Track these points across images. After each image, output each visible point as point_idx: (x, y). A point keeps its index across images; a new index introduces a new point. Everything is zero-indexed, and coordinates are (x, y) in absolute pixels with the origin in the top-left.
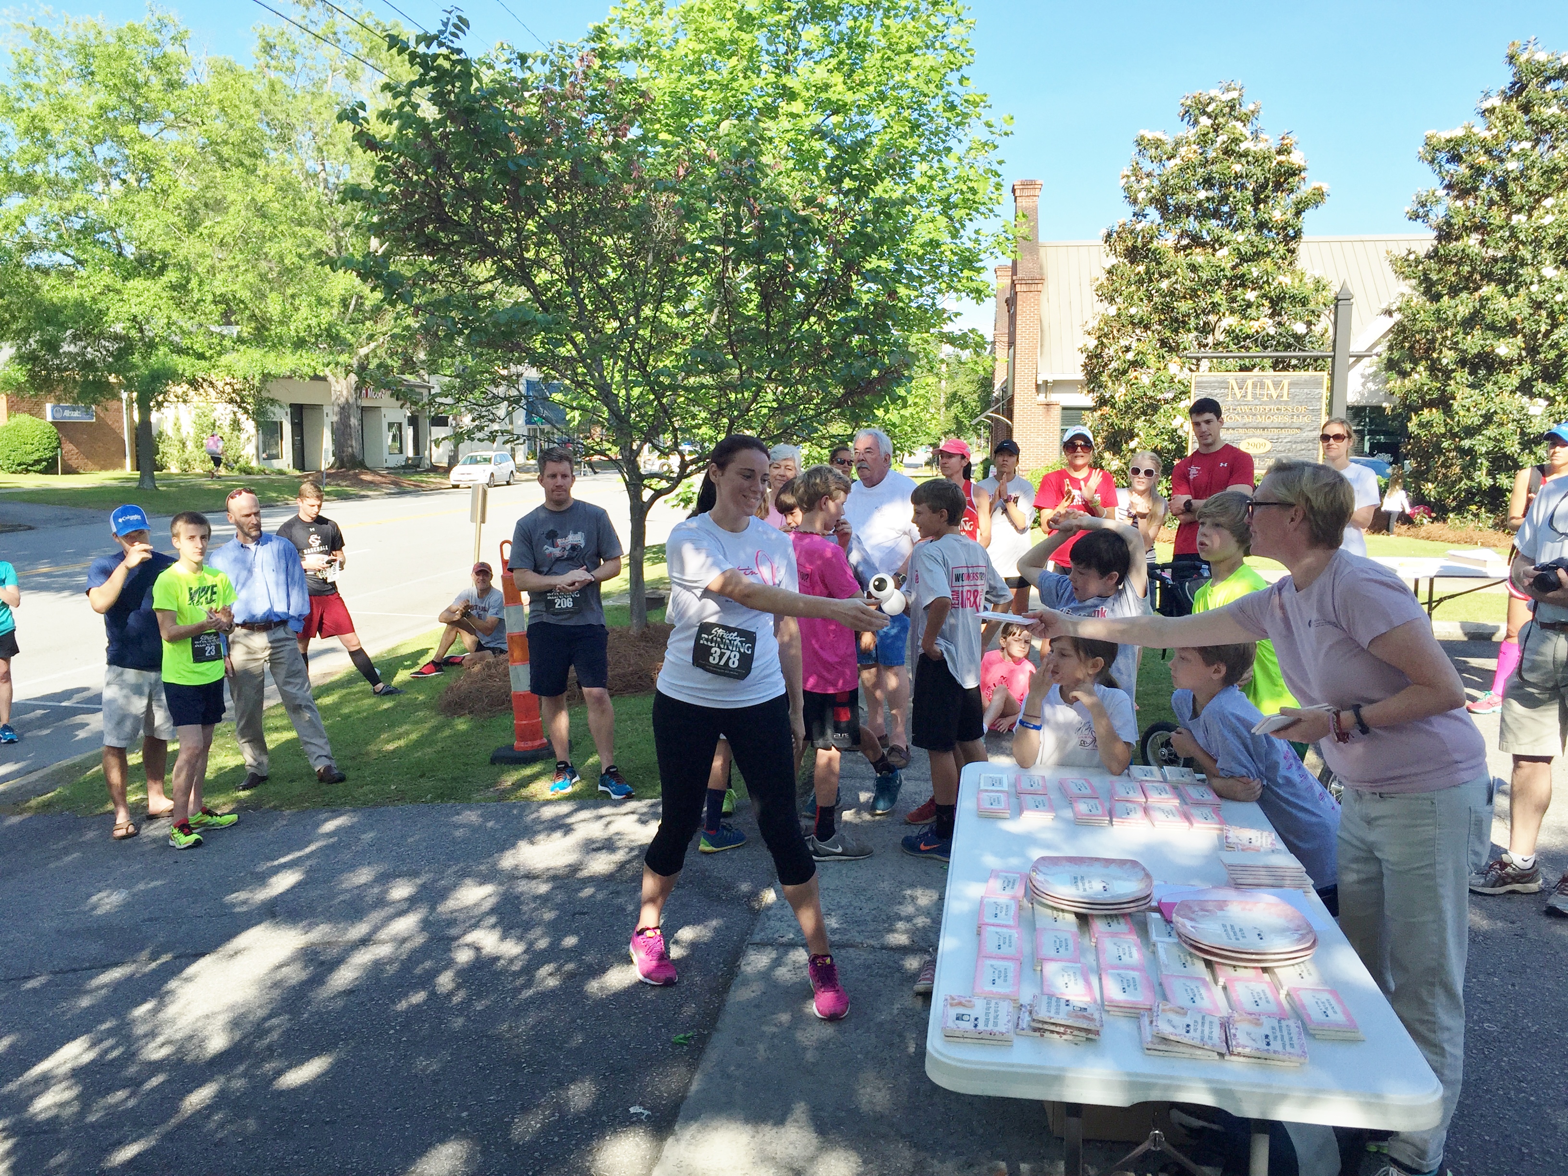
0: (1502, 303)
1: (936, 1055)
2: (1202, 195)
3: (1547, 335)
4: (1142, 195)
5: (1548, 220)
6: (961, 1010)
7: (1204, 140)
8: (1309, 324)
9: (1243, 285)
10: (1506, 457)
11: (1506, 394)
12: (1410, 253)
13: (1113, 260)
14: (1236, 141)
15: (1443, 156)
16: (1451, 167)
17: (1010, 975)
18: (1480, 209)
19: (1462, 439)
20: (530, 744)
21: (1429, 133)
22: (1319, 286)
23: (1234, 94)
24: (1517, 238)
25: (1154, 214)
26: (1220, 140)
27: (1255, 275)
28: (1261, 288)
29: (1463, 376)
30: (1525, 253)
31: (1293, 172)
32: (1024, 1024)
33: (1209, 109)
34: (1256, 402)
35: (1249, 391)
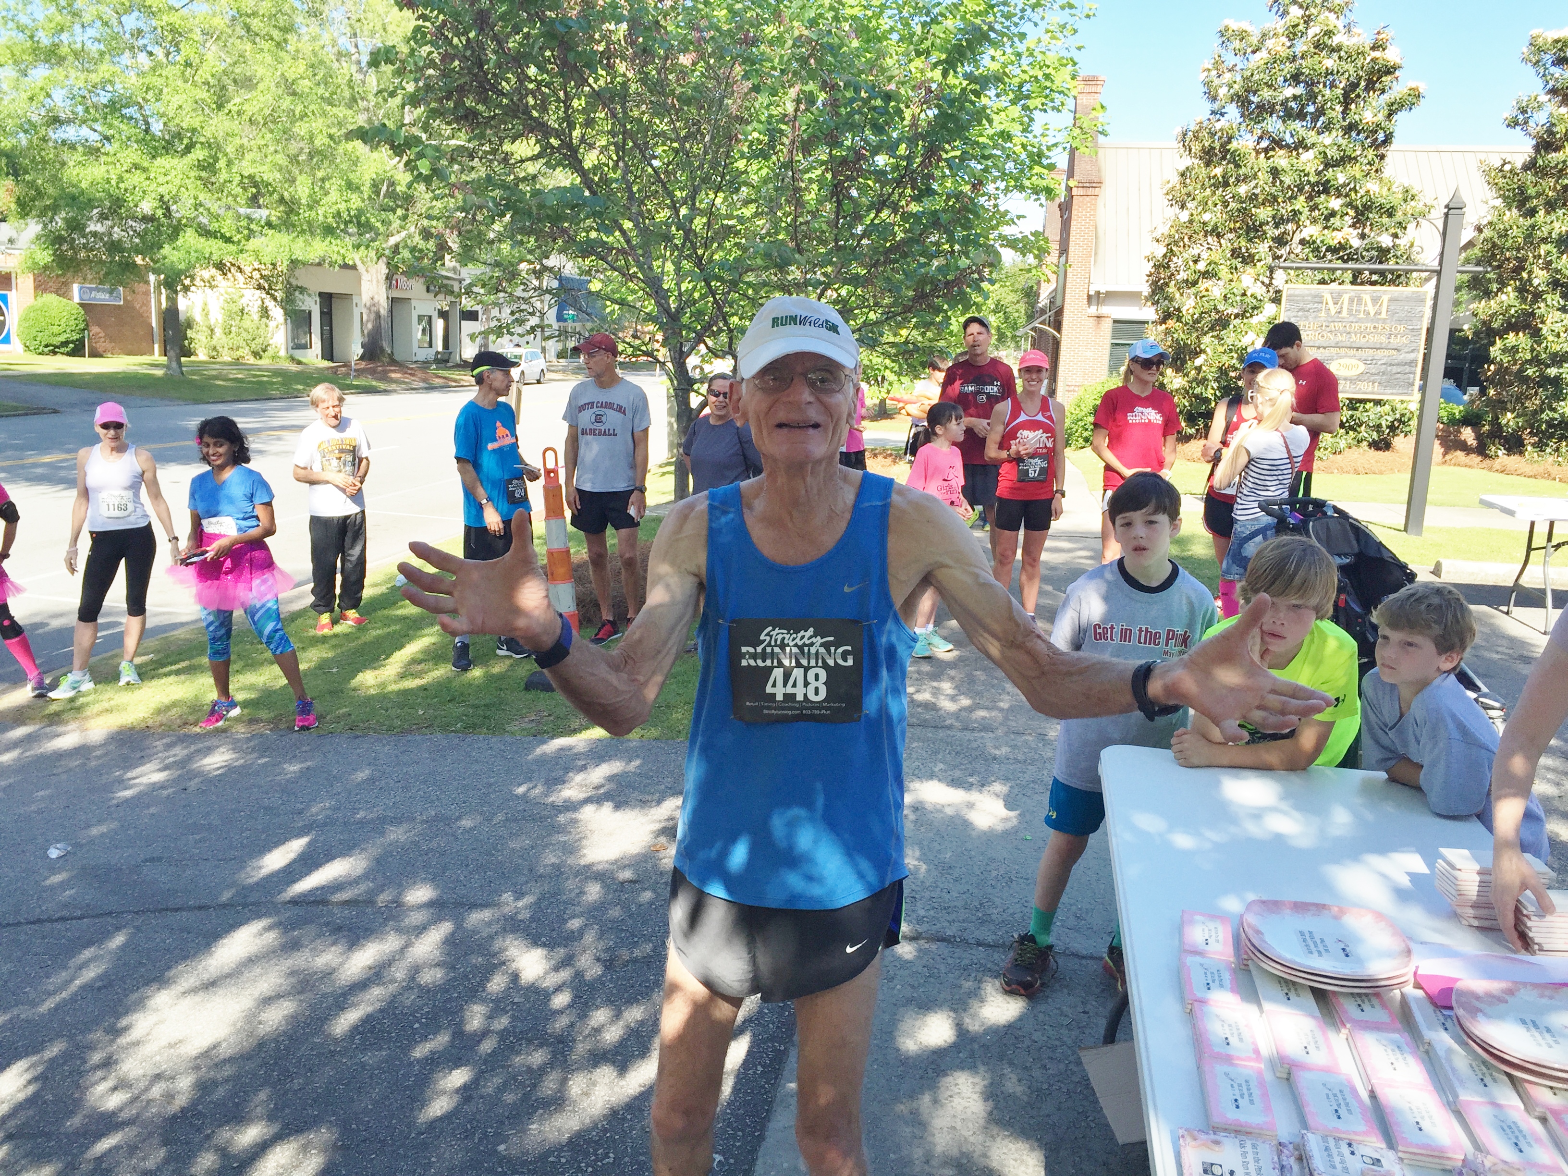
2: (1289, 92)
4: (1223, 91)
6: (1208, 1157)
7: (1293, 34)
8: (1395, 236)
9: (1326, 191)
12: (1505, 163)
13: (1187, 161)
14: (1329, 33)
15: (1548, 58)
16: (1557, 71)
19: (1548, 366)
21: (1535, 32)
22: (1408, 196)
25: (1233, 112)
26: (1311, 32)
27: (1341, 181)
28: (1347, 195)
29: (1554, 299)
31: (1390, 70)
34: (1352, 319)
35: (1345, 306)
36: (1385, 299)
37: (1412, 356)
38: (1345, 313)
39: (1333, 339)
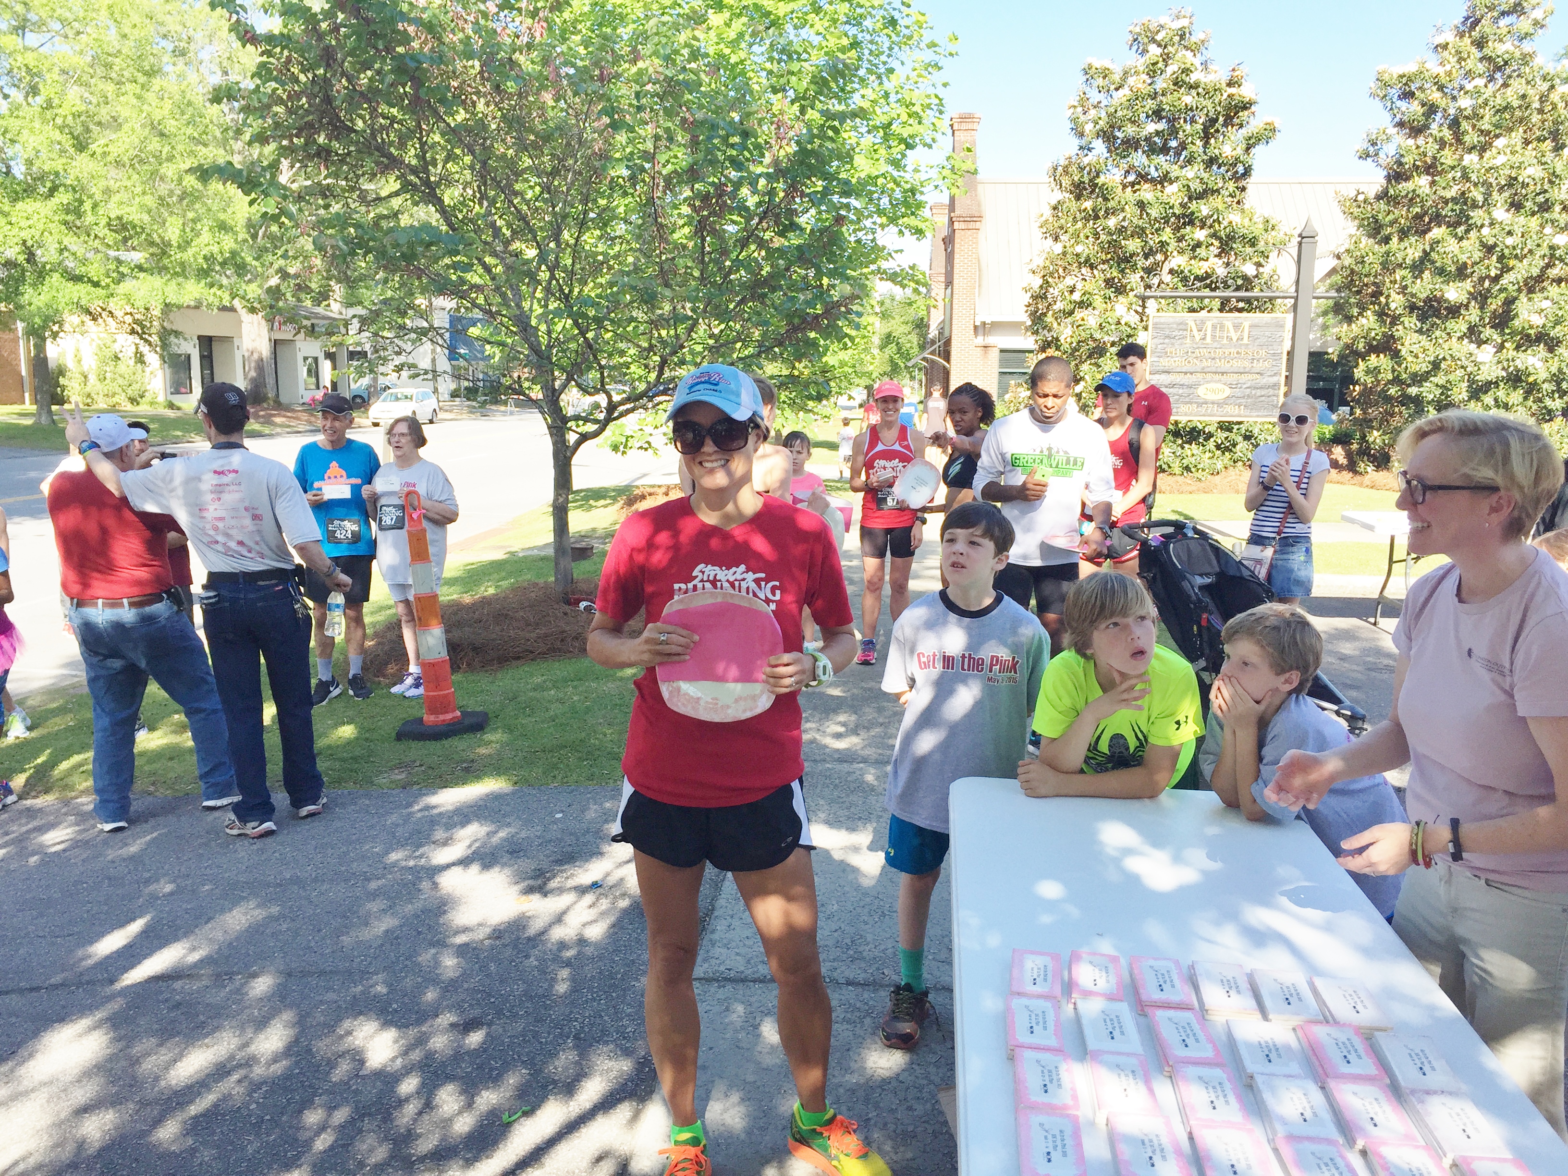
0: (1451, 246)
2: (1151, 127)
3: (1496, 279)
4: (1089, 128)
5: (1500, 160)
7: (1153, 71)
8: (1259, 265)
9: (1191, 223)
11: (1454, 339)
12: (1359, 194)
13: (1058, 196)
14: (1186, 71)
15: (1394, 92)
16: (1403, 105)
18: (1432, 148)
19: (1409, 386)
20: (442, 717)
21: (1381, 68)
22: (1269, 226)
23: (1184, 22)
24: (1468, 180)
25: (1099, 146)
26: (1170, 70)
27: (1204, 213)
28: (1211, 227)
29: (1411, 321)
30: (1477, 195)
31: (1246, 106)
33: (1159, 37)
34: (1215, 345)
35: (1209, 333)
36: (1246, 325)
37: (1274, 379)
38: (1208, 340)
39: (1198, 365)
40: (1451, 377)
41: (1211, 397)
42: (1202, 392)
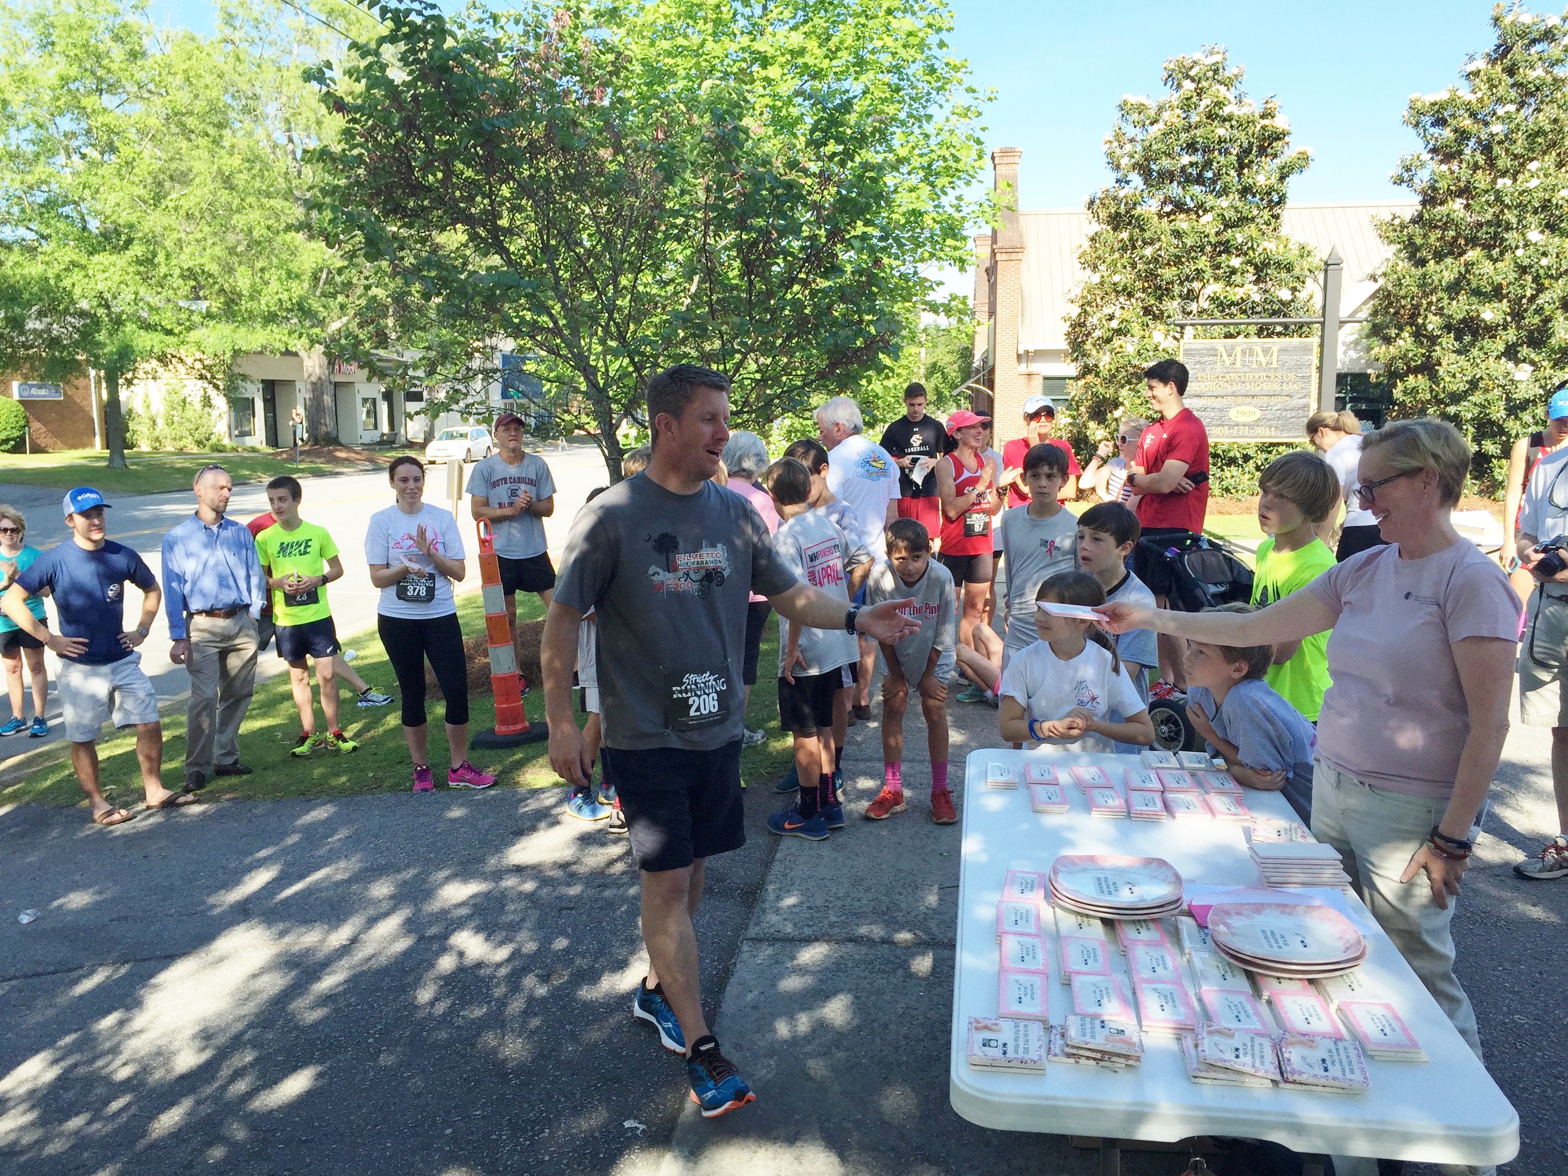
0: (1487, 267)
1: (963, 1087)
2: (1186, 159)
3: (1532, 299)
4: (1125, 161)
5: (1533, 183)
6: (988, 1035)
7: (1187, 105)
8: (1294, 290)
9: (1227, 251)
10: (1492, 423)
12: (1394, 218)
13: (1096, 227)
14: (1219, 104)
15: (1427, 120)
16: (1436, 131)
17: (1038, 991)
18: (1465, 173)
19: (1447, 405)
20: (512, 728)
21: (1413, 96)
22: (1304, 252)
23: (1218, 58)
24: (1502, 202)
25: (1136, 180)
26: (1203, 104)
27: (1240, 241)
28: (1246, 254)
29: (1448, 341)
30: (1510, 216)
31: (1278, 137)
32: (1057, 1047)
33: (1192, 73)
34: (1246, 370)
35: (1239, 357)
36: (1275, 349)
37: (1305, 401)
38: (1238, 364)
39: (1230, 389)
40: (1489, 396)
41: (1242, 419)
42: (1234, 414)
